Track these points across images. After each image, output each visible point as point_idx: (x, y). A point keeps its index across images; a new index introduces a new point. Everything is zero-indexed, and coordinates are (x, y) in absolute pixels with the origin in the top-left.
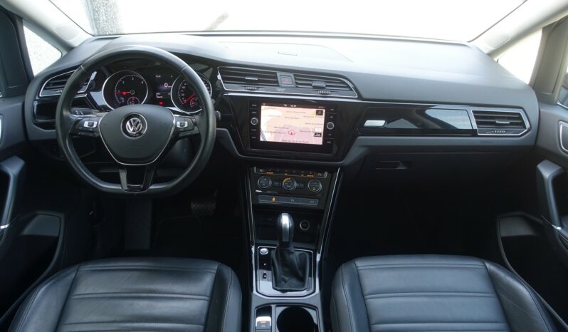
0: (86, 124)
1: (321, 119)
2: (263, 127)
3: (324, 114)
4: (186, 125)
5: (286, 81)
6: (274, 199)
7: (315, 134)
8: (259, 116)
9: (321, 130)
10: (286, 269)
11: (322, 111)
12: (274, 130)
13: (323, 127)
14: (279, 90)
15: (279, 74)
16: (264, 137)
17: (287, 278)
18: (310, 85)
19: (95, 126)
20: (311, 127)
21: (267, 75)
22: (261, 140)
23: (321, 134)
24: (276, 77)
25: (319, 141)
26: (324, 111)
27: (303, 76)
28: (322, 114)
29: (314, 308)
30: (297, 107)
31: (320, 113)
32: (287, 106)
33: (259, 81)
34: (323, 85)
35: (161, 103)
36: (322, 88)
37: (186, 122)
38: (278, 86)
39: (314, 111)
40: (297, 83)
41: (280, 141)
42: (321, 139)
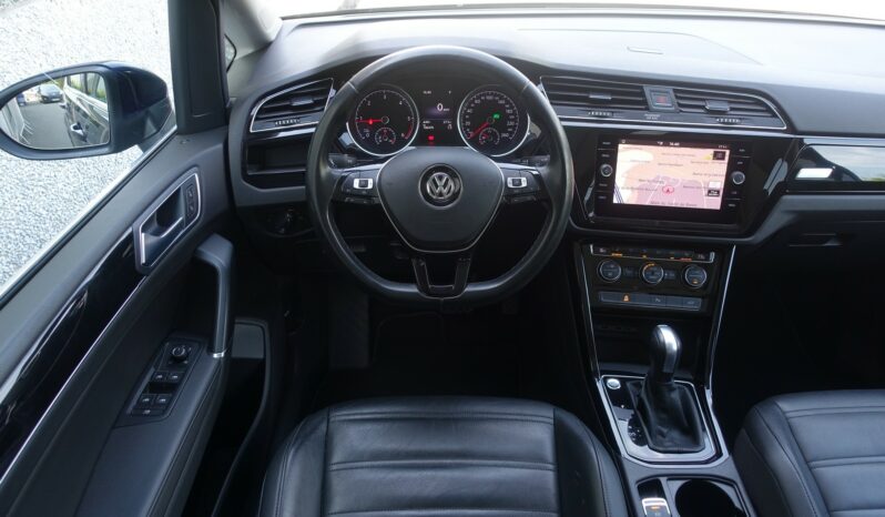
0: (356, 184)
1: (721, 168)
2: (620, 181)
3: (727, 158)
4: (524, 184)
5: (662, 100)
6: (626, 299)
7: (709, 192)
8: (613, 161)
9: (719, 184)
10: (664, 416)
11: (724, 153)
12: (637, 185)
13: (723, 179)
14: (651, 117)
15: (647, 89)
16: (619, 197)
17: (665, 430)
18: (703, 107)
19: (370, 186)
20: (701, 180)
21: (627, 91)
22: (615, 201)
23: (718, 192)
24: (642, 94)
25: (715, 203)
26: (728, 152)
27: (690, 93)
28: (723, 158)
29: (730, 483)
30: (681, 146)
31: (720, 156)
32: (664, 145)
33: (613, 101)
34: (726, 107)
35: (431, 138)
36: (723, 113)
37: (524, 179)
38: (647, 109)
39: (710, 152)
40: (680, 105)
41: (647, 203)
42: (719, 199)
